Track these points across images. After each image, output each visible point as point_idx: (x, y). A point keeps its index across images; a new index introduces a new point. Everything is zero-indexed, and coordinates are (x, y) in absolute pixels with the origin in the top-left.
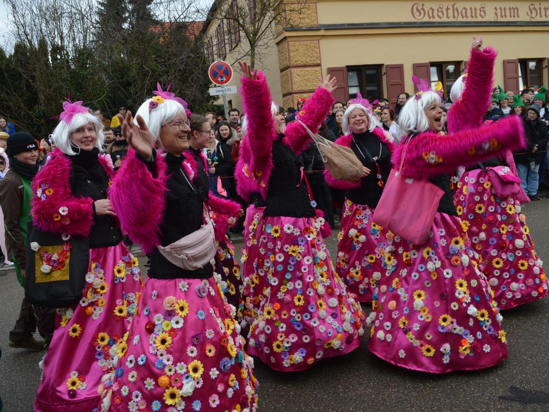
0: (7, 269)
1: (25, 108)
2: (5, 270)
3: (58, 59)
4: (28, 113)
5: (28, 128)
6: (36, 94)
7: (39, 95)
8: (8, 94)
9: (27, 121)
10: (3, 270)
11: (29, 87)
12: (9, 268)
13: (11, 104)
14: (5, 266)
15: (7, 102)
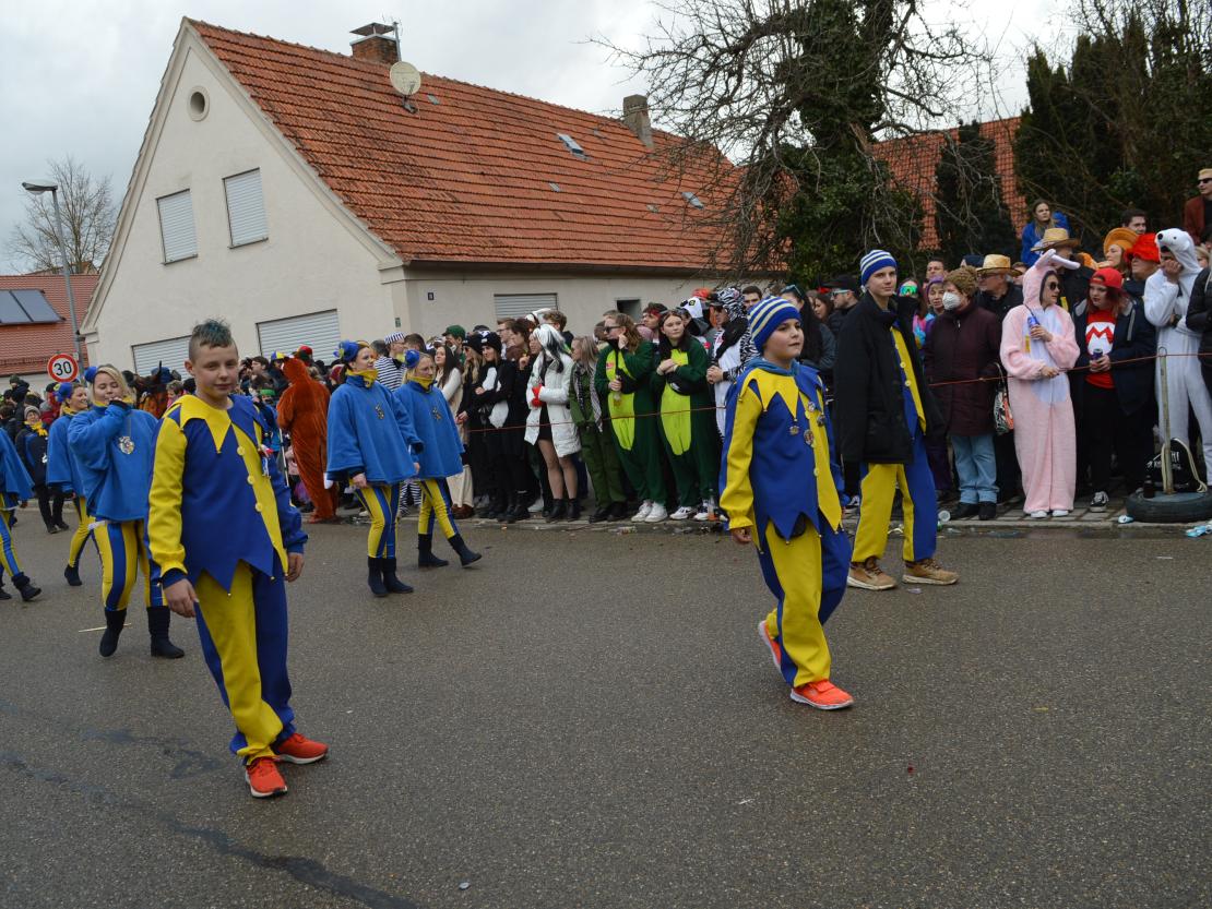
0: (1031, 524)
1: (1092, 179)
2: (1028, 527)
3: (1174, 56)
4: (1098, 189)
5: (1096, 222)
6: (1119, 146)
7: (1126, 148)
8: (1055, 148)
9: (1096, 206)
10: (1023, 527)
11: (1100, 129)
12: (1036, 523)
13: (1061, 170)
14: (1028, 518)
15: (1052, 166)
